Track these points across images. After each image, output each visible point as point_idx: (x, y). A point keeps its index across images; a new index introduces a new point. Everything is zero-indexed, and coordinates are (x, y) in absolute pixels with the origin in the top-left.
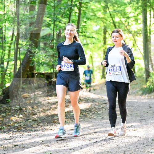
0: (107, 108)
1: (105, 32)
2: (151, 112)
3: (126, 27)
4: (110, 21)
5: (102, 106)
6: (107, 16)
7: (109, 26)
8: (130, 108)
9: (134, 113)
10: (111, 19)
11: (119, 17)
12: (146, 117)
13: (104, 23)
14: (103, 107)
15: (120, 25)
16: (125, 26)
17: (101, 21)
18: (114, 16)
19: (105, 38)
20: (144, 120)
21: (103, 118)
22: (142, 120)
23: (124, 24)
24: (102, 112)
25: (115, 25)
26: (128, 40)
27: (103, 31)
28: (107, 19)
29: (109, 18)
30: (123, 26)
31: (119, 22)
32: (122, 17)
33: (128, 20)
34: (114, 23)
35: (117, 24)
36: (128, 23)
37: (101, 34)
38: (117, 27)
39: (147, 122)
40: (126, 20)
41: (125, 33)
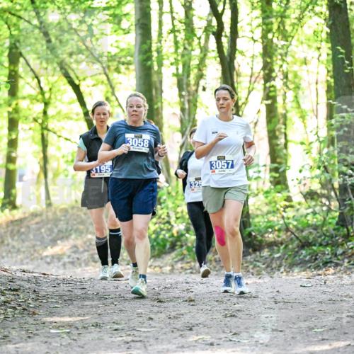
0: (20, 305)
1: (14, 56)
2: (162, 316)
3: (83, 40)
4: (29, 22)
6: (20, 4)
7: (26, 38)
8: (95, 303)
9: (106, 319)
10: (33, 14)
11: (59, 8)
13: (9, 28)
14: (5, 303)
16: (78, 35)
18: (42, 5)
19: (13, 79)
20: (139, 344)
21: (6, 337)
22: (133, 341)
23: (75, 29)
24: (2, 317)
25: (46, 34)
26: (90, 81)
27: (6, 54)
28: (22, 13)
29: (26, 10)
31: (59, 23)
32: (69, 7)
33: (87, 19)
35: (53, 32)
36: (90, 26)
38: (53, 40)
39: (150, 348)
40: (83, 17)
41: (78, 62)
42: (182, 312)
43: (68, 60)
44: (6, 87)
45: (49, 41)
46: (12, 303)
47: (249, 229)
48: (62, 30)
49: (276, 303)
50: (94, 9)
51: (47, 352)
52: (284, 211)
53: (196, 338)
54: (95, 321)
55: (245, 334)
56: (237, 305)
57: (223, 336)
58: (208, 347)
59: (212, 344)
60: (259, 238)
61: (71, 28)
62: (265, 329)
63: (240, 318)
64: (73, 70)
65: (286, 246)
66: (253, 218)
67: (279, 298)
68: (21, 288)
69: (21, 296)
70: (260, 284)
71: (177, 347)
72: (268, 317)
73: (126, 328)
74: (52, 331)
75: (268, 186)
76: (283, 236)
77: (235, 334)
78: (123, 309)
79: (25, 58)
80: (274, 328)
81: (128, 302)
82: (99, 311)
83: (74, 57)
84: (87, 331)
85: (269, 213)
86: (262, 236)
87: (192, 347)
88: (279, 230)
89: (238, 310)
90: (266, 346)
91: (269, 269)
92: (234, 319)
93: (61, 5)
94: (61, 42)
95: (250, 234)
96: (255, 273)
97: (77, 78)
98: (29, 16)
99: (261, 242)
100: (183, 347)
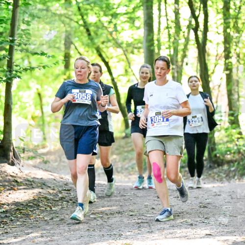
0: (71, 200)
1: (68, 43)
3: (111, 34)
4: (77, 22)
5: (60, 195)
6: (72, 11)
7: (75, 32)
8: (118, 198)
9: (125, 209)
10: (80, 17)
11: (96, 14)
12: (151, 218)
13: (65, 26)
14: (62, 198)
15: (98, 31)
16: (108, 31)
17: (60, 23)
18: (86, 12)
19: (67, 57)
20: (146, 224)
21: (62, 219)
22: (142, 222)
23: (106, 28)
24: (60, 207)
25: (88, 30)
26: (115, 60)
27: (63, 42)
28: (73, 17)
29: (75, 15)
30: (105, 31)
31: (96, 23)
32: (102, 13)
33: (113, 20)
34: (86, 26)
35: (92, 29)
36: (115, 25)
37: (59, 48)
38: (92, 33)
39: (152, 227)
40: (111, 19)
41: (107, 47)
42: (173, 204)
43: (101, 46)
44: (63, 63)
45: (89, 35)
46: (66, 198)
47: (215, 152)
48: (98, 27)
49: (232, 198)
50: (118, 14)
51: (88, 230)
52: (237, 141)
53: (182, 221)
54: (118, 210)
55: (213, 218)
56: (207, 200)
57: (198, 219)
58: (189, 226)
59: (192, 225)
60: (221, 157)
61: (103, 26)
62: (225, 216)
63: (209, 208)
64: (104, 52)
65: (239, 163)
66: (218, 145)
67: (234, 196)
68: (72, 189)
69: (72, 194)
70: (222, 187)
71: (170, 227)
72: (226, 208)
73: (138, 215)
74: (91, 216)
75: (227, 125)
76: (237, 157)
77: (206, 218)
78: (136, 202)
79: (74, 45)
80: (231, 215)
81: (138, 198)
82: (121, 204)
83: (105, 44)
84: (113, 216)
85: (227, 142)
86: (224, 156)
87: (179, 226)
88: (234, 153)
89: (208, 203)
90: (226, 226)
91: (228, 178)
92: (206, 209)
93: (97, 12)
94: (97, 34)
95: (216, 156)
96: (219, 180)
97: (107, 57)
98: (77, 19)
99: (222, 160)
100: (173, 226)
